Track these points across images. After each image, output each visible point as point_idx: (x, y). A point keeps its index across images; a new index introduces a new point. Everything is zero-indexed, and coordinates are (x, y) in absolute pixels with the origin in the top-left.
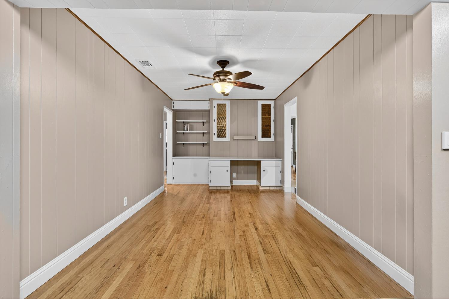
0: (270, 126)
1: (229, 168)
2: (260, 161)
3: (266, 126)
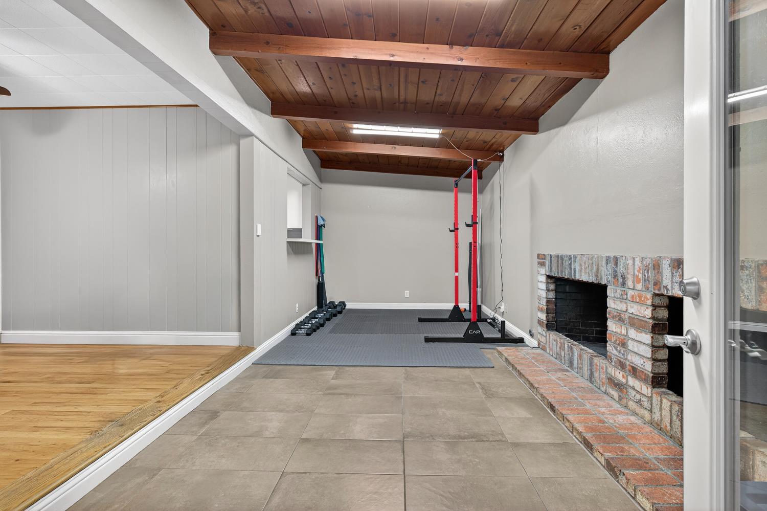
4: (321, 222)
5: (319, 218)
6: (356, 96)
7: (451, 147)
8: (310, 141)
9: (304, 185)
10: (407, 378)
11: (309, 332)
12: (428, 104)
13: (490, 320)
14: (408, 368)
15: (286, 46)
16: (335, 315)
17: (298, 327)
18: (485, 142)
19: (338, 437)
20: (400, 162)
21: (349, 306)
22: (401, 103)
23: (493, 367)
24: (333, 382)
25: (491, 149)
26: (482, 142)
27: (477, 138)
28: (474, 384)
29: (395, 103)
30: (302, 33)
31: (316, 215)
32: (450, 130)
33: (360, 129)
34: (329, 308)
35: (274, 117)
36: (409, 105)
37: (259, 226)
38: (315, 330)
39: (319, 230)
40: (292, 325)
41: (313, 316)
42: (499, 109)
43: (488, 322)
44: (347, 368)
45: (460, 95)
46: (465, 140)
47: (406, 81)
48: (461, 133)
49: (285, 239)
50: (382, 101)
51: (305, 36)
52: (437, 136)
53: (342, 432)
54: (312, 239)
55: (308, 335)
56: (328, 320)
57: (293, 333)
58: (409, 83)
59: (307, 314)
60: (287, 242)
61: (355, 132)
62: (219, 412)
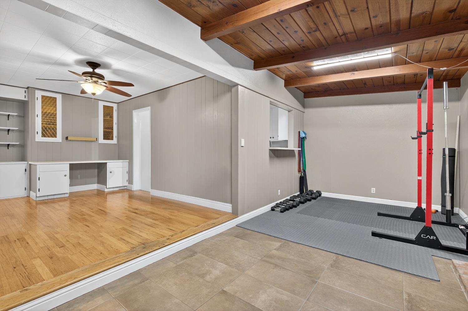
0: (112, 129)
1: (68, 173)
2: (106, 163)
3: (108, 128)
4: (302, 135)
5: (301, 132)
6: (303, 41)
7: (409, 63)
8: (289, 82)
9: (289, 111)
10: (335, 265)
11: (282, 210)
12: (366, 29)
13: (462, 227)
14: (340, 256)
15: (236, 20)
16: (310, 200)
17: (277, 206)
18: (450, 49)
19: (246, 298)
20: (365, 84)
21: (324, 194)
22: (342, 35)
23: (439, 281)
24: (274, 252)
25: (462, 55)
26: (447, 50)
27: (438, 48)
28: (402, 293)
29: (336, 37)
30: (244, 8)
31: (299, 130)
32: (402, 47)
33: (318, 65)
34: (307, 195)
35: (256, 70)
36: (348, 35)
37: (243, 141)
38: (287, 210)
39: (302, 141)
40: (273, 204)
41: (292, 199)
42: (455, 10)
43: (459, 229)
44: (291, 244)
45: (397, 10)
46: (424, 52)
47: (336, 16)
48: (415, 46)
49: (268, 147)
50: (325, 38)
51: (247, 9)
52: (390, 56)
53: (250, 296)
54: (294, 147)
55: (281, 212)
56: (302, 203)
57: (273, 209)
58: (340, 16)
59: (288, 198)
60: (270, 149)
61: (315, 68)
62: (196, 253)
